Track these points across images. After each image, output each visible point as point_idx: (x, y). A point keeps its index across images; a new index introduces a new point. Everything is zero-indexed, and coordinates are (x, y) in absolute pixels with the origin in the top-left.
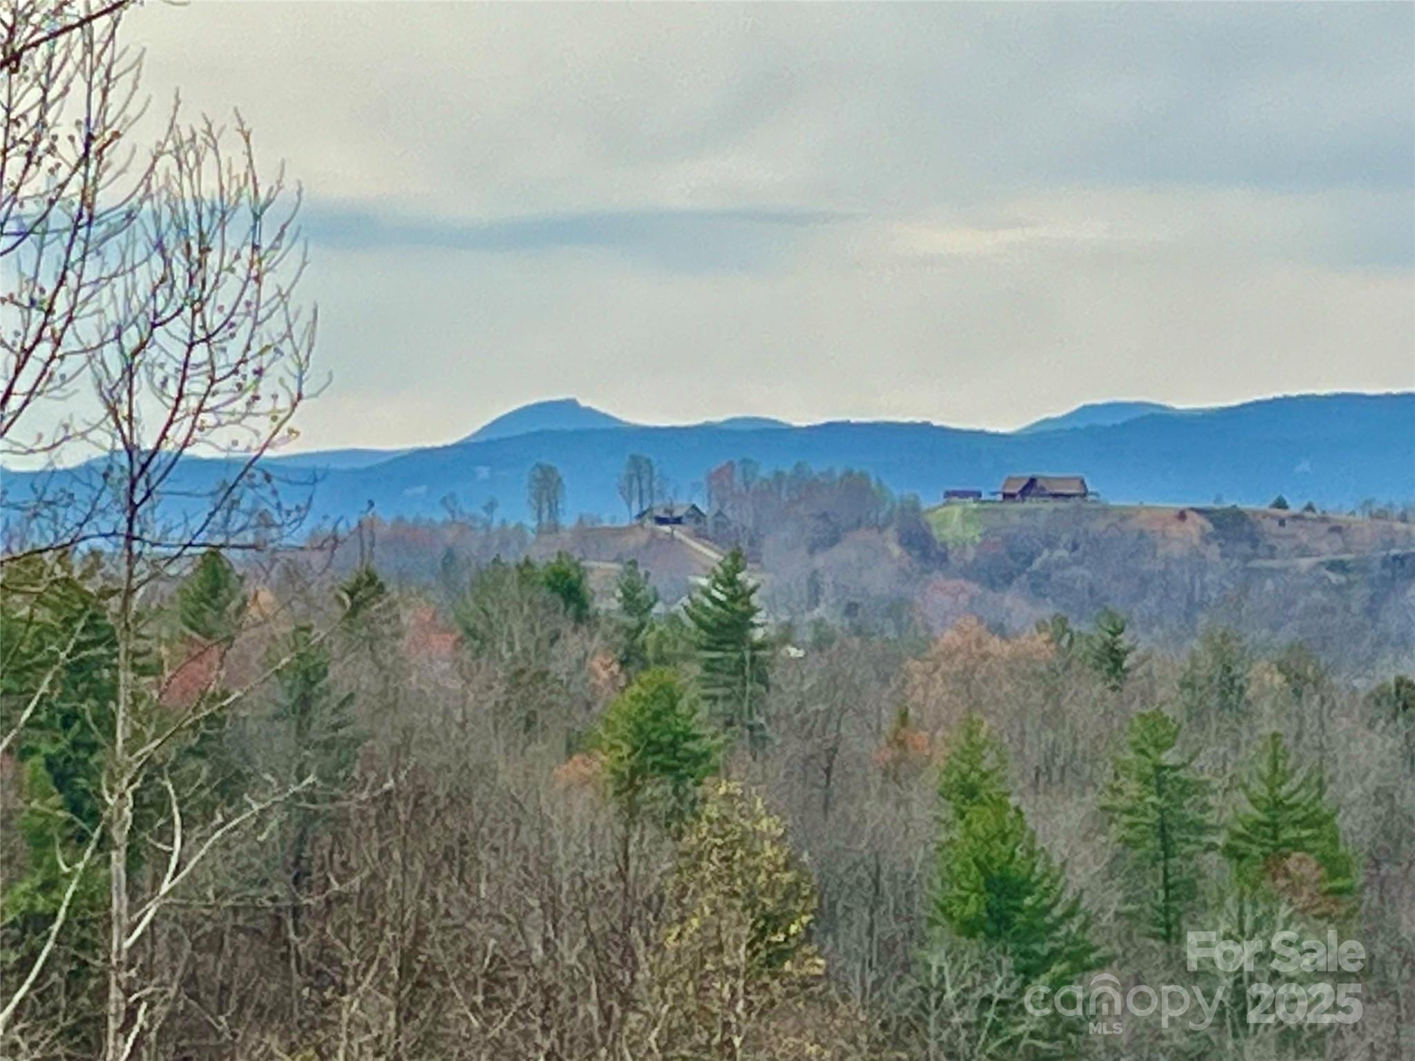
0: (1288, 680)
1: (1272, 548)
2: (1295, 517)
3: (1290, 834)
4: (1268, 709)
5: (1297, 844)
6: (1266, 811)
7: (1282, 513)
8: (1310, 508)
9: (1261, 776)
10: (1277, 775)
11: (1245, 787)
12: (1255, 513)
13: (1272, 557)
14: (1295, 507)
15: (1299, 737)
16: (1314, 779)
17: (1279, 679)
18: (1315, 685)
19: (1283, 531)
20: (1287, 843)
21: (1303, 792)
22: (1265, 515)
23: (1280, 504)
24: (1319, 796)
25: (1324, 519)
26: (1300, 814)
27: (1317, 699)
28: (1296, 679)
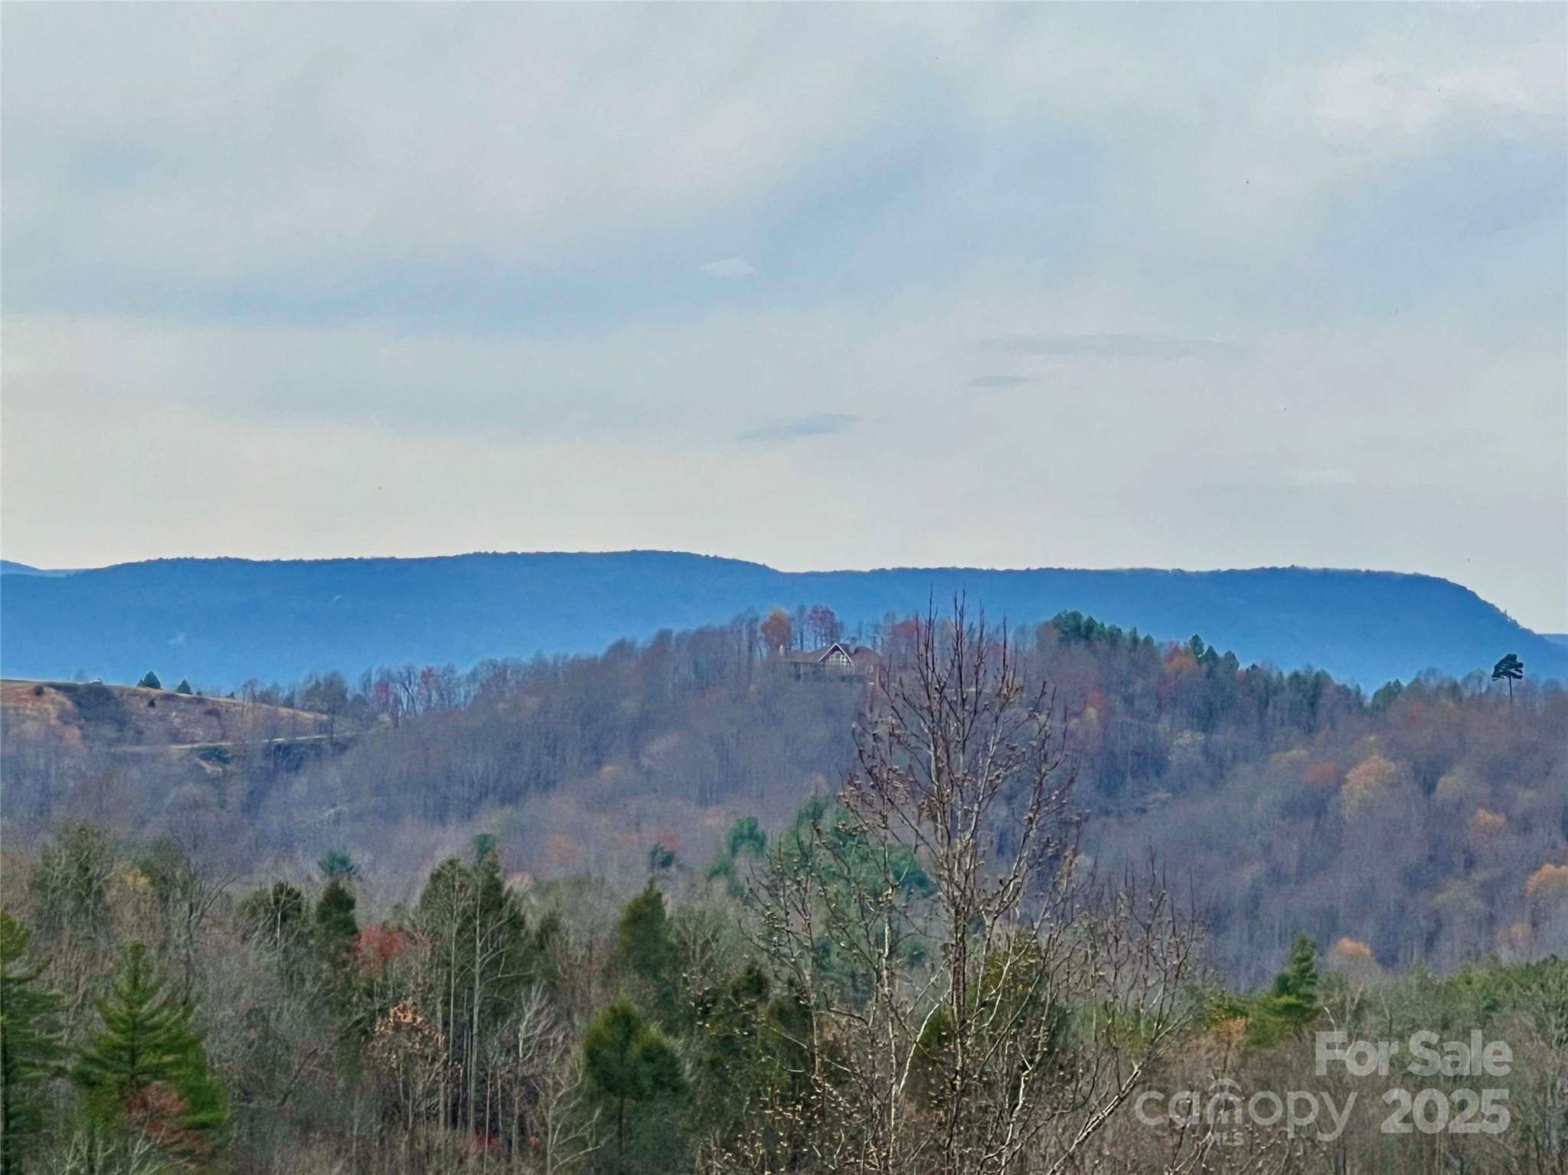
0: (153, 883)
1: (140, 732)
2: (168, 697)
3: (147, 1060)
4: (128, 916)
5: (158, 1072)
6: (123, 1032)
7: (154, 692)
8: (184, 688)
9: (119, 995)
10: (139, 992)
11: (100, 1004)
12: (122, 691)
13: (139, 743)
14: (168, 686)
15: (163, 948)
16: (179, 997)
17: (143, 881)
18: (184, 890)
19: (152, 712)
20: (145, 1071)
21: (166, 1013)
22: (134, 694)
23: (151, 682)
24: (185, 1017)
25: (200, 700)
26: (162, 1037)
27: (186, 906)
28: (162, 882)
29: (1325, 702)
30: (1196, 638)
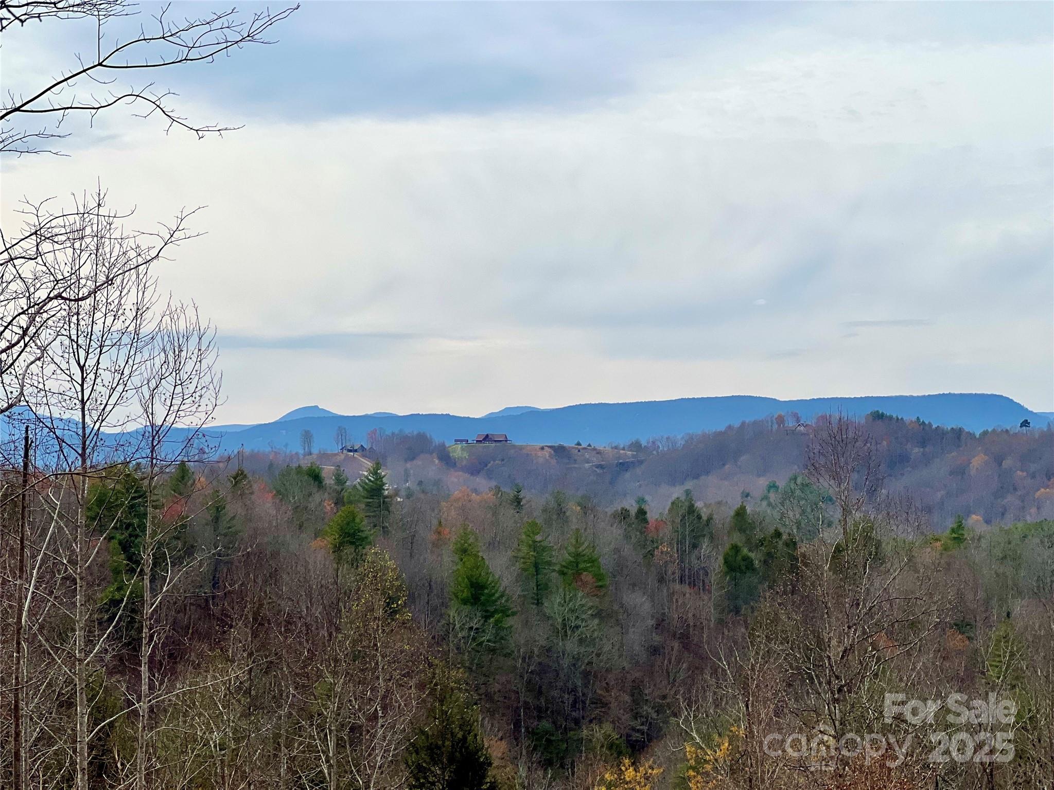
0: (581, 509)
1: (575, 460)
2: (584, 448)
3: (581, 566)
4: (574, 520)
5: (585, 569)
6: (574, 557)
7: (580, 447)
8: (589, 445)
9: (572, 544)
10: (578, 543)
11: (566, 548)
12: (569, 447)
13: (575, 463)
14: (584, 445)
15: (586, 529)
16: (592, 545)
17: (579, 508)
18: (592, 511)
19: (579, 453)
20: (582, 569)
21: (587, 550)
22: (573, 448)
23: (579, 444)
24: (593, 551)
25: (595, 449)
26: (586, 558)
27: (592, 515)
28: (584, 508)
29: (963, 437)
30: (918, 417)
